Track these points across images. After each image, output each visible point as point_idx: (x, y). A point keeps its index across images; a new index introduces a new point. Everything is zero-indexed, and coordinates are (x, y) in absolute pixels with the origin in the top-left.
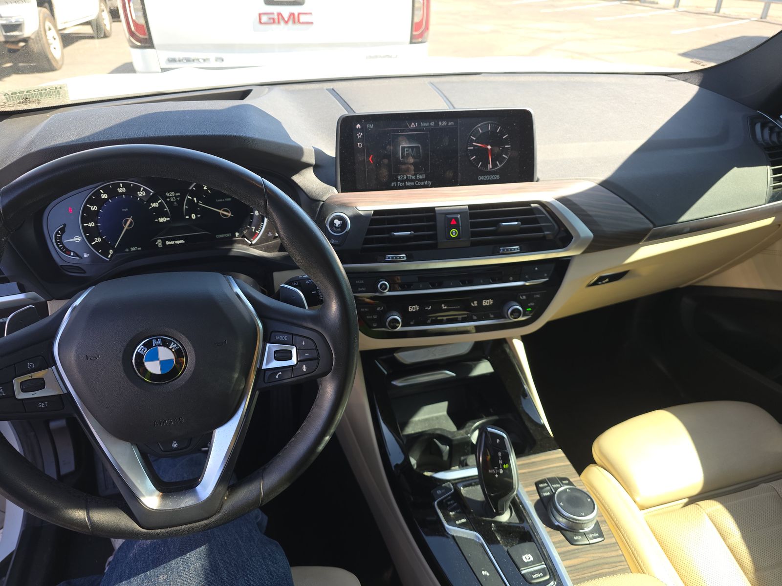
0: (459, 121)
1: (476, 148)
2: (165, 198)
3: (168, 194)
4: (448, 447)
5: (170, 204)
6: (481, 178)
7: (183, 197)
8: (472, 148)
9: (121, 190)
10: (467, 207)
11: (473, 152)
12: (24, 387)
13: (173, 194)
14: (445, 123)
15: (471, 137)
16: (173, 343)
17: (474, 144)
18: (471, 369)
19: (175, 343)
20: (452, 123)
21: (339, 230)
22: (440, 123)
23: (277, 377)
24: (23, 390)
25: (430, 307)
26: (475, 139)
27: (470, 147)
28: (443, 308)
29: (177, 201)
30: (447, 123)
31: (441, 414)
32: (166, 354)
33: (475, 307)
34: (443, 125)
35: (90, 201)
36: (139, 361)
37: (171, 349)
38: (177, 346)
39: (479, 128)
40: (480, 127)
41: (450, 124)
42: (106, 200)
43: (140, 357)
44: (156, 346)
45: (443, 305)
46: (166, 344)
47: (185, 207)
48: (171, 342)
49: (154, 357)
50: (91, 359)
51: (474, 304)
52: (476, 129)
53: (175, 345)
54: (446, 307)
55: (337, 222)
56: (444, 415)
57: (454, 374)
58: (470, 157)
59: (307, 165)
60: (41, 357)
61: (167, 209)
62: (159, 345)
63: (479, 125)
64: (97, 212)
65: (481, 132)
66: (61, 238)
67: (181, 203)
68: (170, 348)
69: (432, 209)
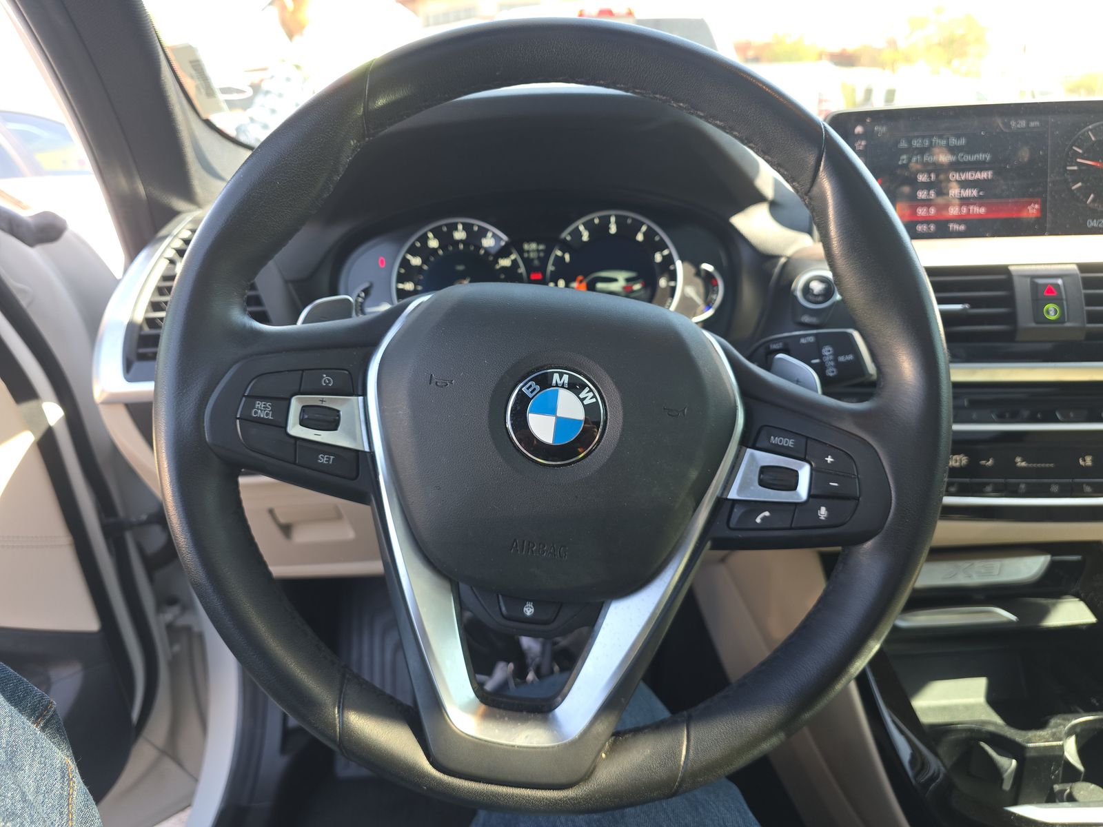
0: (1051, 119)
1: (1084, 168)
2: (521, 252)
3: (526, 247)
4: (1014, 762)
5: (528, 262)
6: (1093, 223)
7: (548, 252)
8: (1075, 168)
9: (460, 235)
10: (1075, 267)
11: (1076, 176)
12: (306, 417)
13: (533, 246)
14: (1023, 123)
15: (1074, 148)
16: (587, 389)
17: (1079, 160)
18: (1045, 612)
19: (591, 390)
20: (1037, 123)
21: (820, 299)
22: (1013, 123)
23: (758, 520)
24: (303, 423)
25: (991, 461)
26: (1080, 151)
27: (1072, 165)
28: (1019, 464)
29: (539, 258)
30: (1028, 124)
31: (971, 701)
32: (570, 406)
33: (1087, 468)
34: (1019, 126)
35: (413, 251)
36: (519, 408)
37: (582, 400)
38: (594, 396)
39: (1090, 133)
40: (1091, 130)
41: (1032, 124)
42: (435, 250)
43: (523, 401)
44: (557, 385)
45: (1018, 459)
46: (574, 387)
47: (550, 268)
48: (584, 386)
49: (549, 408)
50: (436, 383)
51: (1084, 460)
52: (1083, 135)
53: (591, 394)
54: (1024, 464)
55: (817, 287)
56: (980, 705)
57: (1013, 618)
58: (1071, 184)
59: (758, 198)
60: (346, 372)
61: (522, 270)
62: (563, 386)
63: (1090, 127)
64: (419, 268)
65: (1093, 139)
66: (362, 304)
67: (544, 261)
68: (582, 396)
69: (1004, 270)
